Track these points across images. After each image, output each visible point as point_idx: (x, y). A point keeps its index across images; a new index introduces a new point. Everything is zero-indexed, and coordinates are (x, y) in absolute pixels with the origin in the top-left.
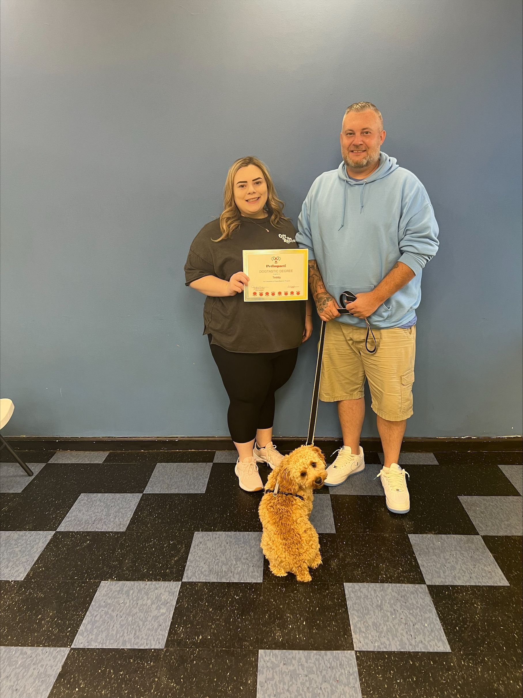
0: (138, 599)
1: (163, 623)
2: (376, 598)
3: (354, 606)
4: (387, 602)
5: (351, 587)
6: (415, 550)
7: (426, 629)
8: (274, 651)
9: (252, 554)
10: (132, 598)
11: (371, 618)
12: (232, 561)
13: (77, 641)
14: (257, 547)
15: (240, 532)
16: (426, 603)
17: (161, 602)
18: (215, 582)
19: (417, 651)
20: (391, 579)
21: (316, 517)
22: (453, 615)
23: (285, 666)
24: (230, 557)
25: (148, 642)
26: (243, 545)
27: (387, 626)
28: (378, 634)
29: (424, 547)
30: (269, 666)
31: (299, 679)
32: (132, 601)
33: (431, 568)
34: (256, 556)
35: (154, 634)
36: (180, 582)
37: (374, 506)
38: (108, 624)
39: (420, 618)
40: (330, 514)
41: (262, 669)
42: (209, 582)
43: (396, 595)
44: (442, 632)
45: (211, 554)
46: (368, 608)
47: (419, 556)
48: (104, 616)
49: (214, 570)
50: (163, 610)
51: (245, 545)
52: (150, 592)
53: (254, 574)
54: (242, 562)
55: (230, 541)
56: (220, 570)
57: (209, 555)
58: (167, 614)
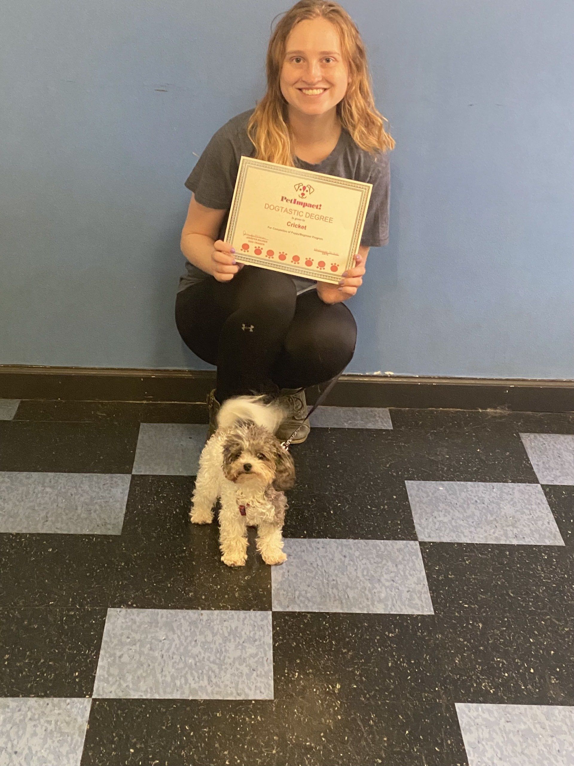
0: (194, 634)
1: (259, 667)
8: (483, 704)
9: (402, 573)
10: (183, 634)
13: (101, 689)
14: (408, 563)
15: (366, 541)
17: (243, 639)
18: (339, 613)
21: (519, 520)
23: (509, 724)
24: (357, 577)
25: (239, 692)
26: (379, 560)
30: (480, 724)
31: (540, 740)
32: (182, 638)
34: (409, 577)
35: (246, 681)
38: (151, 667)
40: (547, 516)
41: (467, 727)
42: (328, 613)
45: (317, 573)
48: (136, 657)
49: (332, 595)
50: (251, 650)
51: (382, 560)
52: (215, 625)
53: (414, 602)
54: (384, 585)
55: (349, 553)
56: (344, 595)
57: (314, 573)
58: (261, 655)
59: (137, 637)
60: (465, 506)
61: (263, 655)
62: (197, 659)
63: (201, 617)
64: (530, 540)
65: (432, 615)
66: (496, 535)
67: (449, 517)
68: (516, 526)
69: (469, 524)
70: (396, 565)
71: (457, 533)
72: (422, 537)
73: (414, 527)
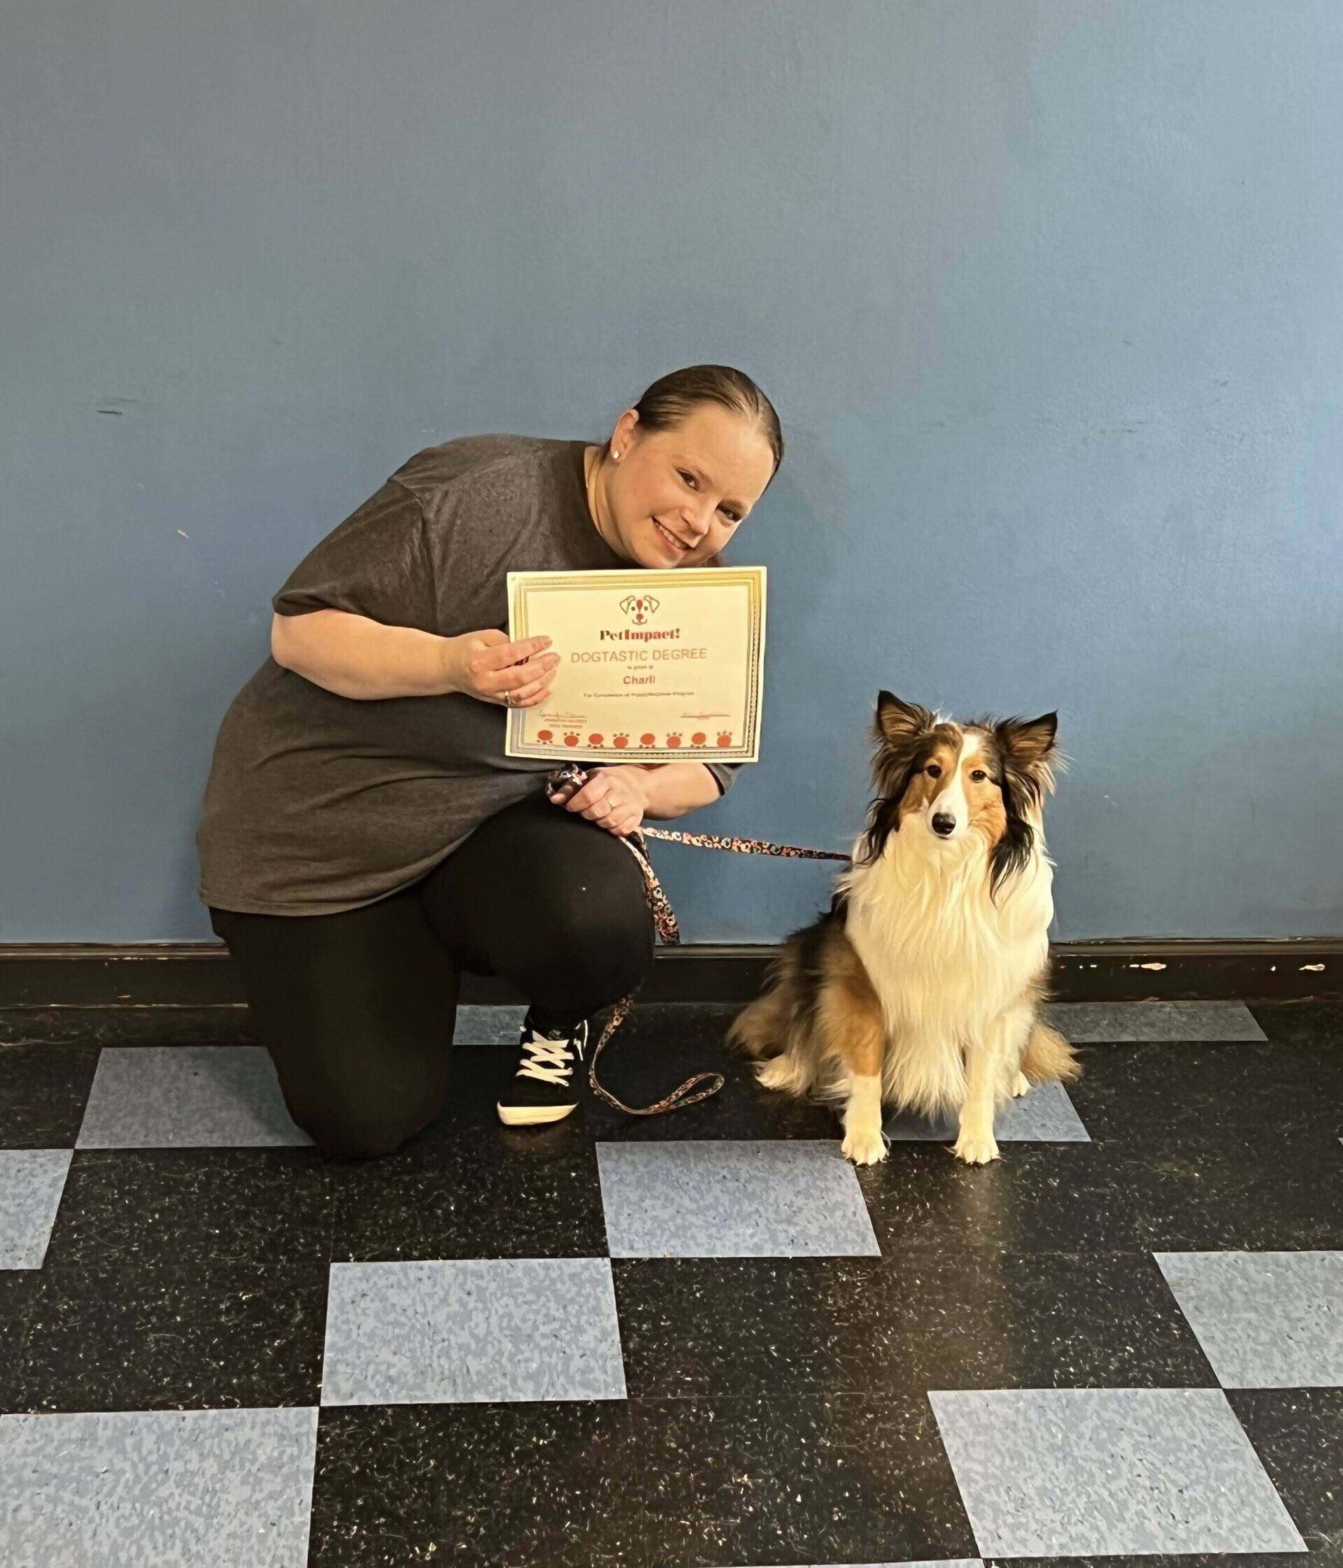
0: (164, 1458)
2: (1049, 1430)
3: (970, 1449)
4: (1087, 1436)
5: (955, 1401)
6: (1181, 1298)
7: (1222, 1500)
9: (574, 1321)
10: (142, 1459)
11: (1032, 1477)
12: (499, 1341)
14: (587, 1301)
15: (513, 1261)
16: (1221, 1435)
17: (257, 1465)
18: (448, 1405)
19: (1194, 1551)
20: (1097, 1377)
21: (800, 1210)
22: (1313, 1462)
24: (489, 1333)
26: (530, 1297)
27: (1089, 1496)
28: (1058, 1517)
29: (1215, 1288)
33: (1236, 1346)
34: (586, 1327)
36: (316, 1410)
37: (1019, 1172)
38: (74, 1528)
39: (1203, 1473)
40: (854, 1199)
42: (427, 1406)
43: (1118, 1419)
44: (1278, 1507)
45: (413, 1327)
46: (1021, 1455)
47: (1197, 1313)
48: (48, 1508)
49: (438, 1370)
50: (272, 1483)
51: (539, 1298)
52: (206, 1438)
53: (591, 1376)
54: (537, 1346)
55: (478, 1287)
56: (461, 1370)
57: (407, 1328)
58: (290, 1492)
59: (55, 1470)
60: (703, 1187)
61: (294, 1494)
62: (165, 1507)
63: (182, 1424)
64: (817, 1247)
65: (623, 1400)
66: (756, 1239)
67: (672, 1210)
68: (794, 1220)
69: (706, 1221)
70: (565, 1307)
71: (683, 1239)
72: (617, 1251)
73: (604, 1232)
